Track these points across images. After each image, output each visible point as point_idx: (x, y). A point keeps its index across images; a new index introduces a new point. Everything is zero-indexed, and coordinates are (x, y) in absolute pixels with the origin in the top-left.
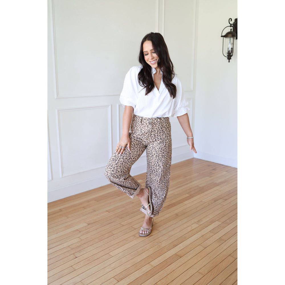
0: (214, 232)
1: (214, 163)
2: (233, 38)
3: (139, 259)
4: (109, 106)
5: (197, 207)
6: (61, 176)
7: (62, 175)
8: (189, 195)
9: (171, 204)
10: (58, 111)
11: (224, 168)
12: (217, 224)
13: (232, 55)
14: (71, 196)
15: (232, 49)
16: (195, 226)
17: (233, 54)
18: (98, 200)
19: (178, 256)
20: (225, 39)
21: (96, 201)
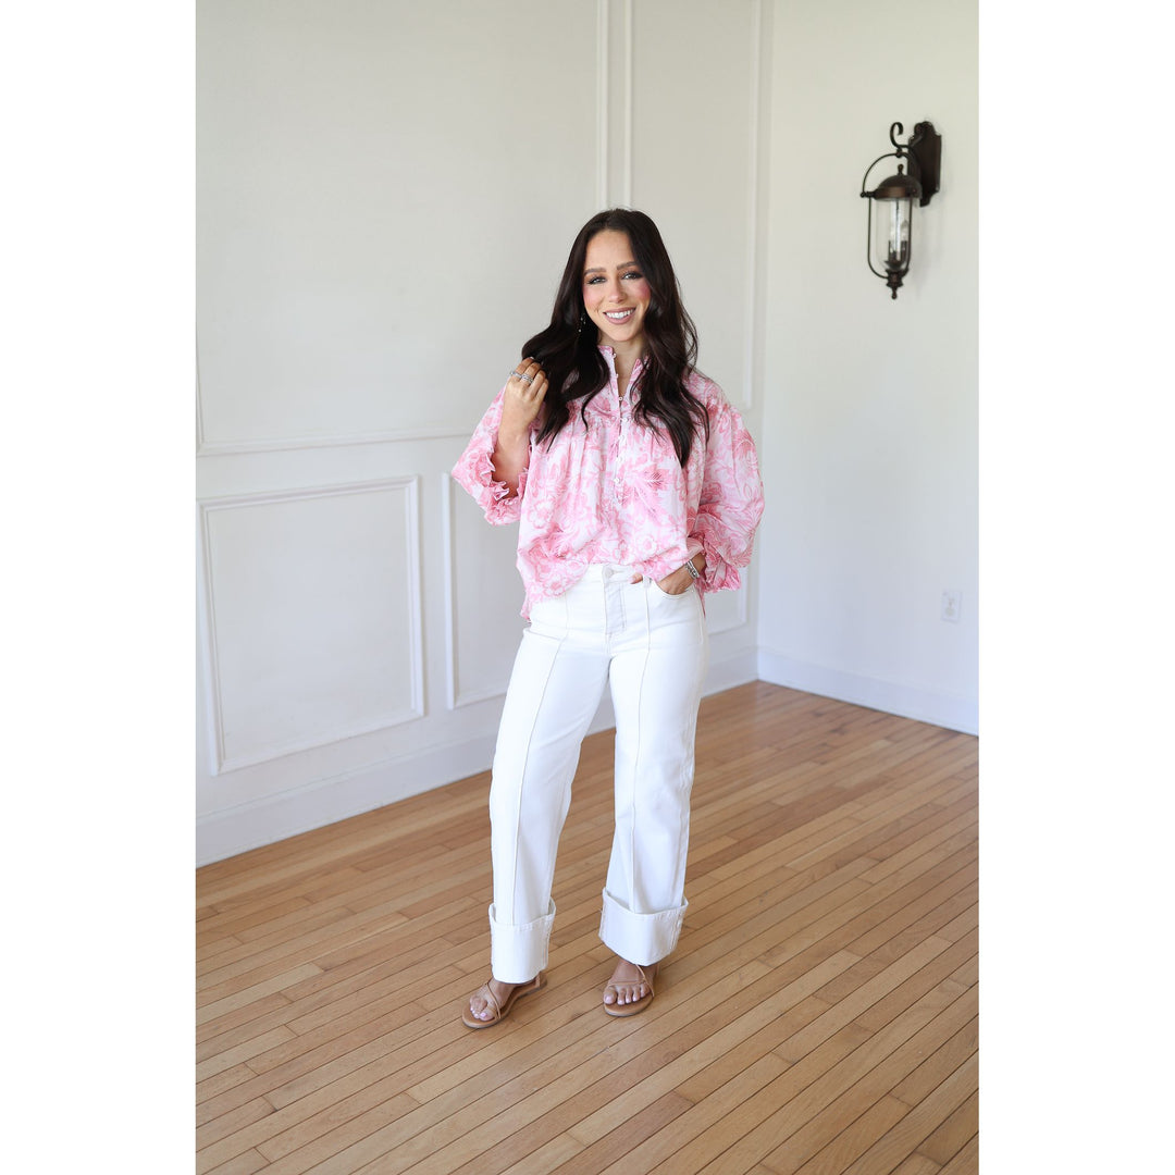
0: (828, 995)
1: (838, 702)
2: (908, 203)
3: (526, 1113)
4: (410, 481)
5: (766, 892)
7: (220, 765)
8: (735, 842)
10: (201, 508)
11: (875, 722)
12: (842, 961)
13: (906, 270)
14: (253, 851)
15: (906, 245)
16: (756, 971)
17: (910, 266)
18: (363, 865)
19: (681, 1101)
20: (878, 207)
21: (358, 869)
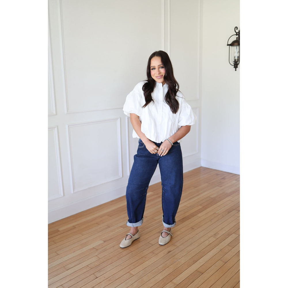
0: (232, 245)
1: (222, 171)
2: (239, 47)
3: (160, 277)
4: (118, 119)
5: (212, 219)
6: (72, 192)
7: (74, 190)
8: (202, 207)
9: (185, 217)
10: (68, 126)
11: (232, 176)
12: (234, 236)
13: (239, 64)
14: (82, 212)
15: (239, 57)
16: (212, 239)
17: (240, 62)
19: (199, 273)
20: (231, 48)
21: (109, 216)
